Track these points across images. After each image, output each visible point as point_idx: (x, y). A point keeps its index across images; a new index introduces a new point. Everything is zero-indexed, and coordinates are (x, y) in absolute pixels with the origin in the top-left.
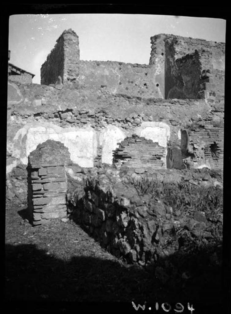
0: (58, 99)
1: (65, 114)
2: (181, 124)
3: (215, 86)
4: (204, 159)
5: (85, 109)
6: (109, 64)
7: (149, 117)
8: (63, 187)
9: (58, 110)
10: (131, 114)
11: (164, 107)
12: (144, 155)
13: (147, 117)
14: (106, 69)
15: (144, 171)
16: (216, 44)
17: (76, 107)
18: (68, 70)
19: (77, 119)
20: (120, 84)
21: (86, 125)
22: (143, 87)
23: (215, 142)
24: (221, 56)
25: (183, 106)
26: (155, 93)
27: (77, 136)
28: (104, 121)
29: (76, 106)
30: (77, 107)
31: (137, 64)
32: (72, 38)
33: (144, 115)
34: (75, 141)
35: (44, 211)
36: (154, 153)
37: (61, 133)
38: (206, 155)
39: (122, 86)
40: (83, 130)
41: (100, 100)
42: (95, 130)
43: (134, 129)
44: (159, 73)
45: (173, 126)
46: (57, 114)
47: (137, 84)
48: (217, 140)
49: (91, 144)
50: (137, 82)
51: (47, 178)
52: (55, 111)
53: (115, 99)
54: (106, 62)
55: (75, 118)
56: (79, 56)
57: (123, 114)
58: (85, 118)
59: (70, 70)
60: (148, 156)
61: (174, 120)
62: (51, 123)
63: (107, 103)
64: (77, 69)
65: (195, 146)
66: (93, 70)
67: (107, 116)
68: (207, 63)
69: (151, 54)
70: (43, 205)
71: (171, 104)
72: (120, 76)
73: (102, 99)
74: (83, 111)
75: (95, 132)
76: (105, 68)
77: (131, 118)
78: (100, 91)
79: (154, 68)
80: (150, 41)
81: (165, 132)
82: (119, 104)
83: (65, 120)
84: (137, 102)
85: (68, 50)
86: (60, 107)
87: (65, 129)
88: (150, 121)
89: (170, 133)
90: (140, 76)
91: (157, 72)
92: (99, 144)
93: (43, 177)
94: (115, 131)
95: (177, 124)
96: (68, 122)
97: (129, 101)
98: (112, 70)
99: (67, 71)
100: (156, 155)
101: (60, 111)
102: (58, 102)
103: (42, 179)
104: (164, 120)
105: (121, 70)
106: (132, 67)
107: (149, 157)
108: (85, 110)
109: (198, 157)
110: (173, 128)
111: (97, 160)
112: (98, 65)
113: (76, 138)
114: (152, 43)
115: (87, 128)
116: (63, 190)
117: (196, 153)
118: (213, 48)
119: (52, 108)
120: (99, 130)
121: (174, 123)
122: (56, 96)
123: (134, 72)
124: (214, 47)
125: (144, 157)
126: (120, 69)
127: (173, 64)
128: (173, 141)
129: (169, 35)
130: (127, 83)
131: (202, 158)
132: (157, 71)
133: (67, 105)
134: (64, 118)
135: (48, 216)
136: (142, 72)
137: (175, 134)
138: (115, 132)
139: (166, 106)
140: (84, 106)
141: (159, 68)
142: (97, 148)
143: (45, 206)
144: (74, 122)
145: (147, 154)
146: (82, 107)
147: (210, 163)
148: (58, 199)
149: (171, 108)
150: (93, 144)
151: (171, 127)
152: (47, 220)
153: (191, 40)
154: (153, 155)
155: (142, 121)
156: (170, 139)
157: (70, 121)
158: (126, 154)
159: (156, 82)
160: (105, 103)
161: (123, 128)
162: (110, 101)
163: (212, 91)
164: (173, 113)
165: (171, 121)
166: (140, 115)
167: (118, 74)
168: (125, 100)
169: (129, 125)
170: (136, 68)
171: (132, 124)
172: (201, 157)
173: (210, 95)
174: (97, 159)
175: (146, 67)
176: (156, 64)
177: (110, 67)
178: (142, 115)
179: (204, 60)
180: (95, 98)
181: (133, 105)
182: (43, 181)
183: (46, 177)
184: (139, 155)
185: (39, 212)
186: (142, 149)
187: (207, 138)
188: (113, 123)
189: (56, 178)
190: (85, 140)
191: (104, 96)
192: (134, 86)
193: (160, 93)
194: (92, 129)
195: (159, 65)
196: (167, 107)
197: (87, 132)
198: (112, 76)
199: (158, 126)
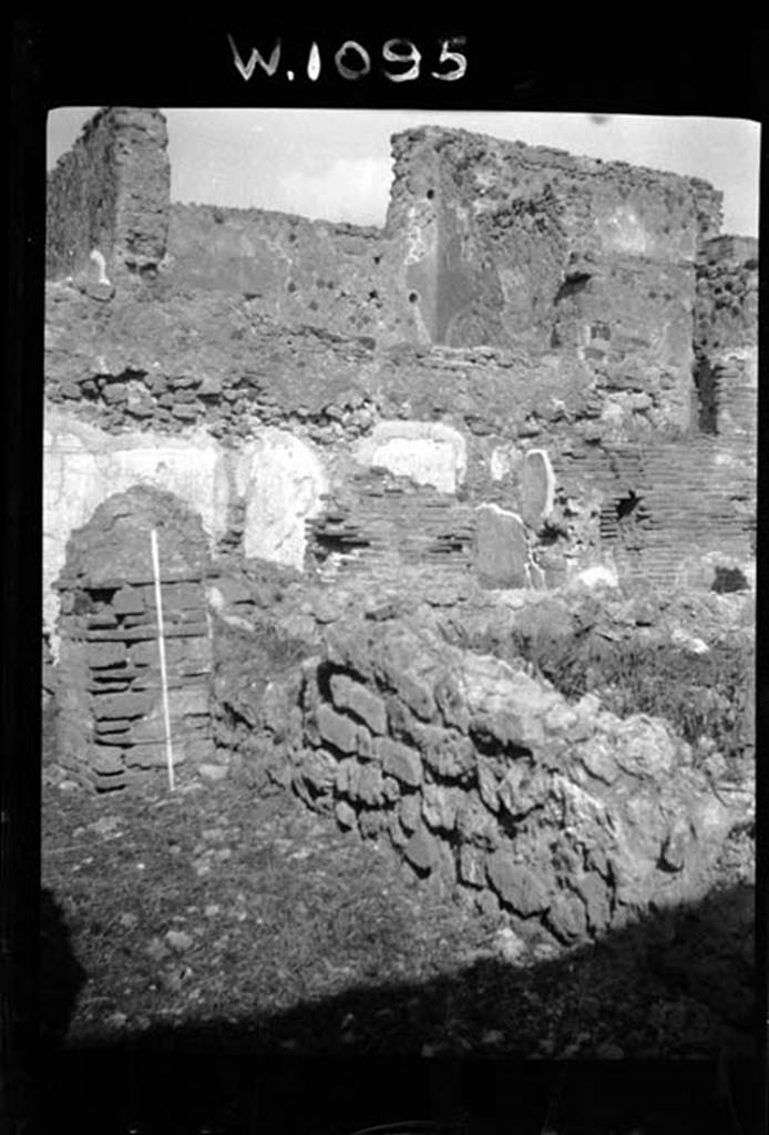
0: (94, 332)
1: (120, 386)
2: (500, 429)
3: (609, 306)
4: (599, 546)
5: (187, 373)
6: (256, 220)
7: (399, 405)
8: (199, 656)
9: (95, 370)
10: (342, 395)
11: (449, 372)
12: (410, 537)
13: (393, 404)
14: (243, 238)
15: (455, 596)
16: (600, 166)
17: (157, 364)
18: (130, 231)
19: (162, 406)
20: (292, 288)
21: (192, 427)
22: (365, 304)
23: (632, 494)
24: (614, 208)
25: (509, 371)
26: (404, 323)
27: (162, 465)
28: (253, 414)
29: (157, 360)
30: (163, 365)
31: (349, 226)
32: (145, 120)
33: (382, 397)
34: (153, 480)
35: (133, 740)
36: (441, 529)
37: (105, 453)
38: (605, 534)
39: (298, 296)
40: (183, 443)
41: (242, 342)
42: (223, 445)
43: (351, 444)
44: (417, 259)
45: (474, 437)
46: (91, 385)
47: (347, 292)
48: (638, 487)
49: (209, 491)
50: (347, 287)
51: (146, 623)
52: (85, 376)
53: (289, 343)
54: (244, 211)
55: (154, 400)
56: (168, 186)
57: (317, 393)
58: (187, 403)
59: (138, 235)
60: (424, 538)
61: (477, 415)
62: (71, 415)
63: (263, 353)
64: (161, 232)
65: (573, 506)
66: (202, 238)
67: (261, 399)
68: (582, 229)
69: (392, 193)
70: (131, 719)
71: (470, 364)
72: (290, 261)
73: (247, 340)
74: (182, 377)
75: (224, 451)
76: (240, 232)
77: (343, 406)
78: (239, 312)
79: (403, 240)
80: (391, 149)
81: (450, 456)
82: (304, 359)
83: (121, 407)
84: (360, 356)
85: (130, 162)
86: (102, 363)
87: (118, 438)
88: (401, 417)
89: (465, 457)
90: (357, 266)
91: (411, 255)
92: (233, 493)
93: (130, 620)
94: (290, 449)
95: (486, 429)
96: (132, 414)
97: (335, 350)
98: (264, 242)
99: (127, 236)
100: (447, 537)
101: (99, 376)
102: (97, 344)
103: (128, 627)
104: (446, 417)
105: (297, 241)
106: (330, 235)
107: (427, 543)
108: (191, 375)
109: (579, 542)
110: (477, 442)
111: (228, 547)
112: (219, 221)
113: (157, 471)
114: (397, 155)
115: (197, 439)
116: (201, 667)
117: (572, 528)
118: (589, 178)
119: (74, 364)
120: (236, 444)
121: (478, 427)
122: (90, 320)
123: (338, 250)
124: (594, 175)
125: (411, 541)
126: (293, 238)
127: (467, 229)
128: (474, 485)
129: (454, 130)
130: (314, 287)
131: (592, 544)
132: (412, 250)
133: (128, 357)
134: (116, 399)
135: (146, 757)
136: (363, 252)
137: (482, 463)
138: (291, 455)
139: (454, 369)
140: (187, 362)
141: (419, 240)
142: (229, 506)
143: (138, 721)
144: (150, 416)
145: (421, 534)
146: (177, 364)
147: (617, 561)
148: (181, 697)
149: (472, 375)
150: (215, 489)
151: (469, 439)
152: (145, 773)
153: (523, 151)
154: (439, 538)
155: (377, 419)
156: (465, 478)
157: (137, 411)
158: (354, 531)
159: (409, 287)
160: (258, 354)
161: (314, 439)
162: (272, 349)
163: (599, 322)
164: (476, 392)
165: (469, 419)
166: (374, 398)
167: (284, 256)
168: (323, 347)
169: (334, 431)
170: (344, 236)
171: (344, 427)
172: (587, 542)
173: (594, 336)
174: (228, 543)
175: (377, 234)
176: (410, 226)
177: (257, 229)
178: (379, 398)
179: (576, 219)
180: (223, 336)
181: (350, 365)
182: (132, 634)
183: (141, 618)
184: (395, 537)
185: (118, 742)
186: (404, 516)
187: (610, 480)
188: (283, 424)
189: (175, 623)
190: (186, 477)
191: (253, 330)
192: (338, 299)
193: (420, 324)
194: (214, 440)
195: (418, 230)
196: (459, 373)
197: (193, 450)
198: (262, 261)
199: (429, 436)
